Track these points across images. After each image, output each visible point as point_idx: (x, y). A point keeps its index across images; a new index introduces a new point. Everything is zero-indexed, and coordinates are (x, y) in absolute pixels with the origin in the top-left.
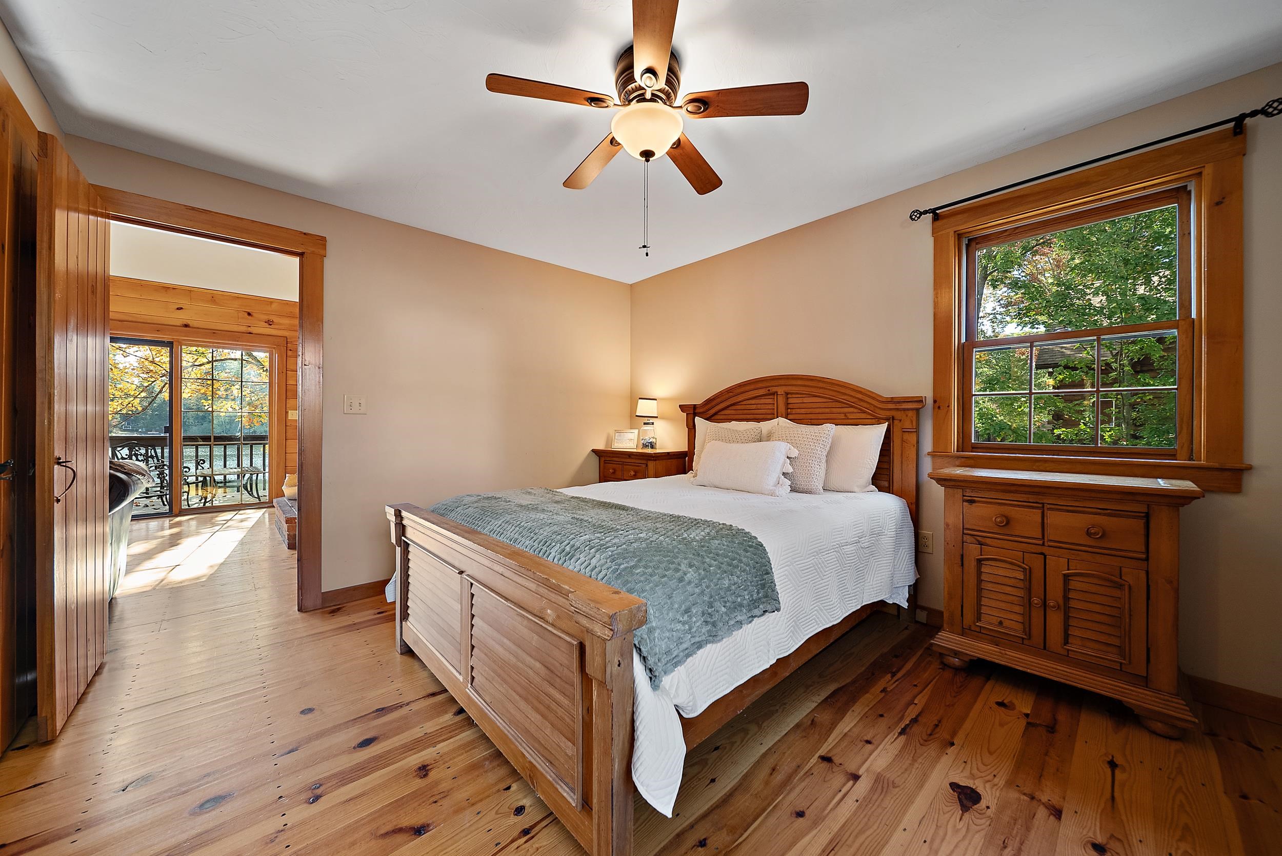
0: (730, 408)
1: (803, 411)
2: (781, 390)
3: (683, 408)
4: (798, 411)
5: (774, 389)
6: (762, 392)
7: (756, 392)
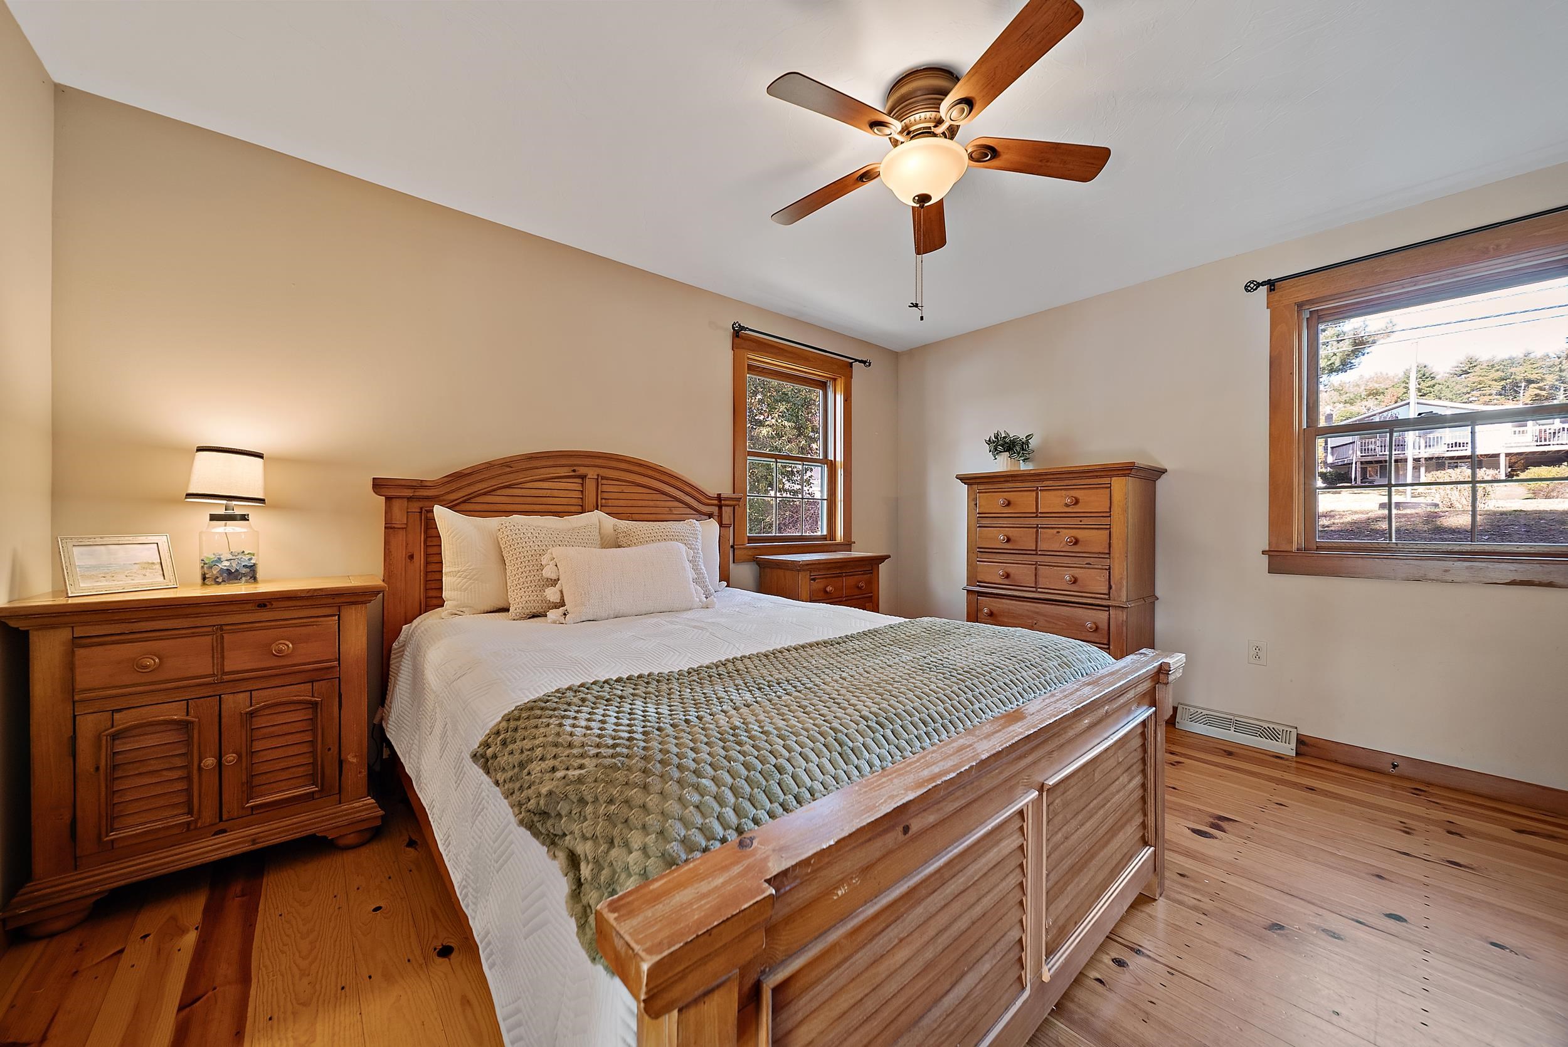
0: (499, 492)
1: (622, 503)
2: (592, 473)
3: (379, 485)
4: (616, 503)
5: (582, 470)
6: (563, 472)
7: (552, 470)
